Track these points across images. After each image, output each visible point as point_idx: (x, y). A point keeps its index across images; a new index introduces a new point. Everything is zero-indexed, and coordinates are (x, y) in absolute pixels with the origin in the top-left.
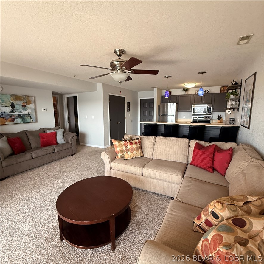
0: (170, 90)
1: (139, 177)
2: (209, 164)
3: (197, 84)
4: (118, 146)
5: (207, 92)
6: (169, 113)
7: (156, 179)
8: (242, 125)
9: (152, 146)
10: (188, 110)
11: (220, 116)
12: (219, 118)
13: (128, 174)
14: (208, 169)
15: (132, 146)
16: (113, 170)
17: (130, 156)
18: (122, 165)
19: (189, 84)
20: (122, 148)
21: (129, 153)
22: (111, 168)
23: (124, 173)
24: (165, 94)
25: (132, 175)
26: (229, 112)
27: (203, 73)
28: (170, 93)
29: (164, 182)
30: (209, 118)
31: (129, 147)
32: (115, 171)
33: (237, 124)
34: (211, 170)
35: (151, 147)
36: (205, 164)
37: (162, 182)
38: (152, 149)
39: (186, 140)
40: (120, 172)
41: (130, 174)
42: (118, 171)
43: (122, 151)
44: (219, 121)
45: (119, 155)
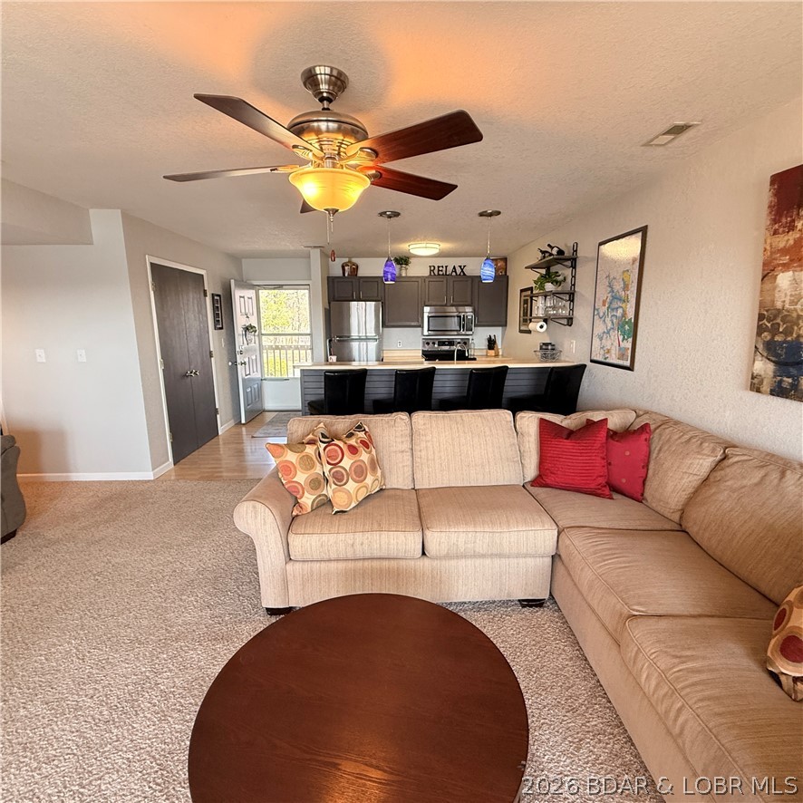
0: (354, 260)
1: (412, 563)
2: (601, 476)
3: (445, 246)
4: (298, 466)
5: (459, 271)
6: (354, 334)
7: (475, 556)
8: (592, 361)
9: (406, 446)
10: (413, 324)
11: (493, 338)
12: (491, 344)
13: (367, 563)
14: (599, 492)
15: (356, 458)
16: (298, 565)
17: (354, 496)
18: (342, 537)
19: (424, 245)
20: (312, 471)
21: (351, 486)
22: (289, 559)
23: (351, 565)
24: (385, 272)
25: (385, 563)
26: (541, 327)
27: (490, 215)
28: (355, 269)
29: (503, 560)
30: (465, 343)
31: (347, 463)
32: (306, 566)
33: (567, 359)
34: (607, 491)
35: (402, 452)
36: (590, 478)
37: (497, 561)
38: (407, 456)
39: (507, 416)
40: (333, 565)
41: (376, 564)
42: (323, 564)
43: (316, 483)
44: (492, 352)
45: (308, 500)
